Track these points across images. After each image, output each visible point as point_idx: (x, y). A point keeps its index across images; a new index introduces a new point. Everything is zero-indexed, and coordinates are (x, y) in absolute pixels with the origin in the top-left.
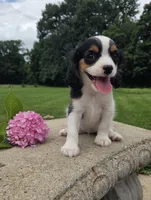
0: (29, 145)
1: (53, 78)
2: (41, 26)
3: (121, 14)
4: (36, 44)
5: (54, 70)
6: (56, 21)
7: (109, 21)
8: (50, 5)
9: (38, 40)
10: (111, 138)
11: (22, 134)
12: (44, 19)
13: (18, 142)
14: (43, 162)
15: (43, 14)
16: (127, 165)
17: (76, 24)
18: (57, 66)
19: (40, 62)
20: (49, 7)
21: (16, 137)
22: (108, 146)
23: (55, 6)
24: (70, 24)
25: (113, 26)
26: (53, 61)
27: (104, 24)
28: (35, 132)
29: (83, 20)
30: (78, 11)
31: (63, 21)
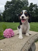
1: (9, 20)
2: (5, 6)
3: (25, 5)
4: (4, 11)
5: (9, 18)
6: (9, 5)
7: (23, 6)
8: (8, 1)
11: (8, 35)
12: (6, 5)
13: (7, 37)
14: (15, 41)
16: (33, 40)
18: (10, 17)
19: (5, 16)
20: (7, 2)
21: (6, 36)
23: (9, 2)
24: (13, 7)
26: (9, 16)
27: (21, 7)
29: (16, 6)
30: (15, 3)
31: (11, 6)
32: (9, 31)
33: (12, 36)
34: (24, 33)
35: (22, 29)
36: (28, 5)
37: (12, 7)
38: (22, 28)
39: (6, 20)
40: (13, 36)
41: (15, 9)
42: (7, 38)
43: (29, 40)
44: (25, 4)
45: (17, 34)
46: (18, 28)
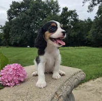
0: (15, 85)
1: (18, 42)
2: (9, 13)
3: (52, 11)
4: (7, 23)
5: (19, 38)
6: (18, 11)
7: (47, 14)
8: (15, 2)
9: (8, 21)
10: (60, 74)
11: (10, 79)
12: (11, 9)
13: (8, 84)
15: (11, 7)
17: (30, 13)
18: (20, 35)
19: (10, 33)
21: (7, 81)
22: (60, 79)
23: (18, 3)
24: (27, 14)
25: (49, 16)
26: (17, 33)
28: (19, 76)
29: (34, 12)
30: (31, 7)
31: (23, 12)
32: (13, 69)
33: (20, 82)
34: (49, 73)
35: (45, 64)
36: (57, 11)
37: (24, 14)
38: (43, 62)
39: (12, 43)
40: (22, 80)
41: (32, 19)
42: (8, 86)
43: (60, 89)
44: (52, 9)
45: (34, 76)
46: (35, 62)
